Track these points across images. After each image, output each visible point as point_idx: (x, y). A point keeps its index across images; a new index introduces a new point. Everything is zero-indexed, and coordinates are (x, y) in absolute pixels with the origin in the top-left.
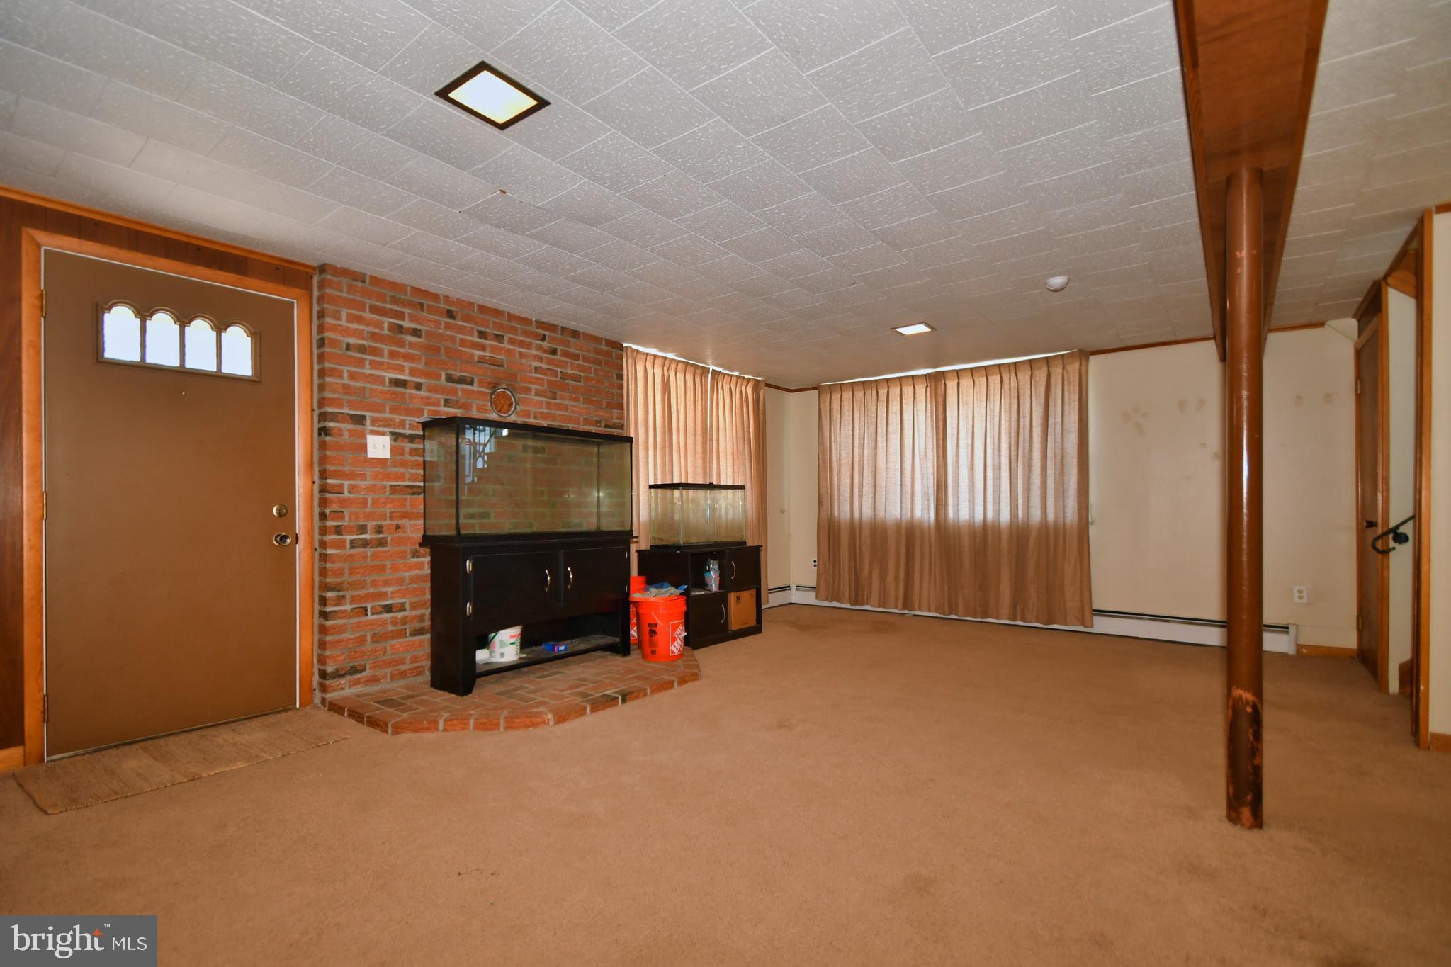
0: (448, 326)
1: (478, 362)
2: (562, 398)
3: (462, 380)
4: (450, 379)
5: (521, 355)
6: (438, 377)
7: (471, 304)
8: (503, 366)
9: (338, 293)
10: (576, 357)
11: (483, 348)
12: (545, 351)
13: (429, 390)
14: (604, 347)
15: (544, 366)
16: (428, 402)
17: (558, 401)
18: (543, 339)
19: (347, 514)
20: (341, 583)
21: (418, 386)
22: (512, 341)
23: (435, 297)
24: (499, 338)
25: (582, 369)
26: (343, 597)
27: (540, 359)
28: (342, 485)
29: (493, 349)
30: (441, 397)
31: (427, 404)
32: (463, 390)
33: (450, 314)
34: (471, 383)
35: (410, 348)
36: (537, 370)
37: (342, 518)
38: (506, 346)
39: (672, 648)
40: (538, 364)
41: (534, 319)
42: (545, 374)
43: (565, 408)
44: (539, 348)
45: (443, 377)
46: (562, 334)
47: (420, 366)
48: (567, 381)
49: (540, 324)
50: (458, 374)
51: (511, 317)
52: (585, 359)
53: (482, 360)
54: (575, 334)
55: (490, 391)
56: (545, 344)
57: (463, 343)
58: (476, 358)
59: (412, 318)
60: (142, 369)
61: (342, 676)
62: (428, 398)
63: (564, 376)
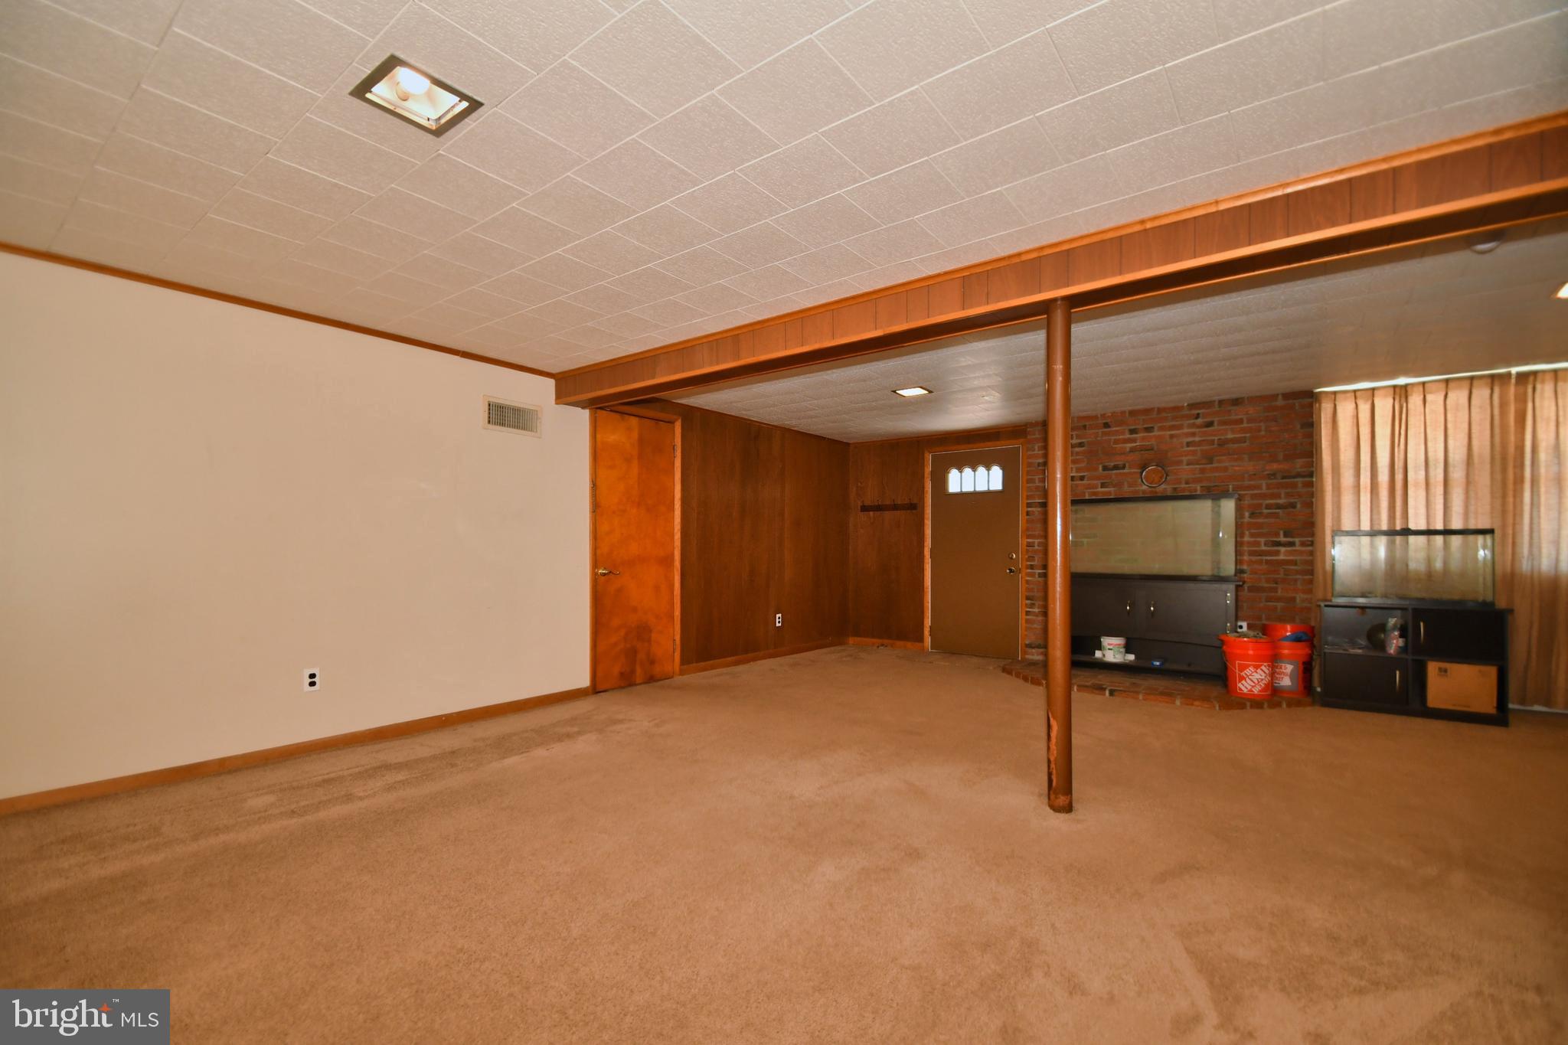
0: (1104, 434)
1: (1130, 452)
2: (1220, 461)
3: (1116, 467)
4: (1105, 468)
5: (1172, 436)
6: (1096, 469)
7: (1123, 413)
8: (1152, 449)
9: (1034, 437)
10: (1241, 421)
11: (1134, 441)
12: (1199, 427)
13: (1089, 479)
14: (1280, 402)
15: (1197, 439)
16: (1089, 487)
17: (1214, 465)
18: (1197, 416)
19: (1036, 558)
20: (1033, 596)
21: (1082, 478)
22: (1161, 429)
23: (1096, 417)
24: (1149, 430)
25: (1244, 430)
26: (1033, 604)
27: (1193, 434)
28: (1034, 543)
29: (1143, 439)
30: (1099, 482)
31: (1087, 489)
32: (1116, 474)
33: (1106, 425)
34: (1124, 467)
35: (1077, 456)
36: (1188, 444)
37: (1034, 560)
38: (1156, 433)
39: (1240, 685)
40: (1190, 439)
41: (1186, 405)
42: (1199, 446)
43: (1226, 469)
44: (1193, 425)
45: (1101, 468)
46: (1220, 407)
47: (1082, 465)
48: (1226, 446)
49: (1192, 406)
50: (1112, 464)
51: (1160, 410)
52: (1249, 421)
53: (1132, 450)
54: (1236, 402)
55: (1139, 471)
56: (1199, 421)
57: (1116, 442)
58: (1128, 450)
59: (1078, 437)
60: (962, 495)
61: (1033, 648)
62: (1089, 484)
63: (1222, 443)
